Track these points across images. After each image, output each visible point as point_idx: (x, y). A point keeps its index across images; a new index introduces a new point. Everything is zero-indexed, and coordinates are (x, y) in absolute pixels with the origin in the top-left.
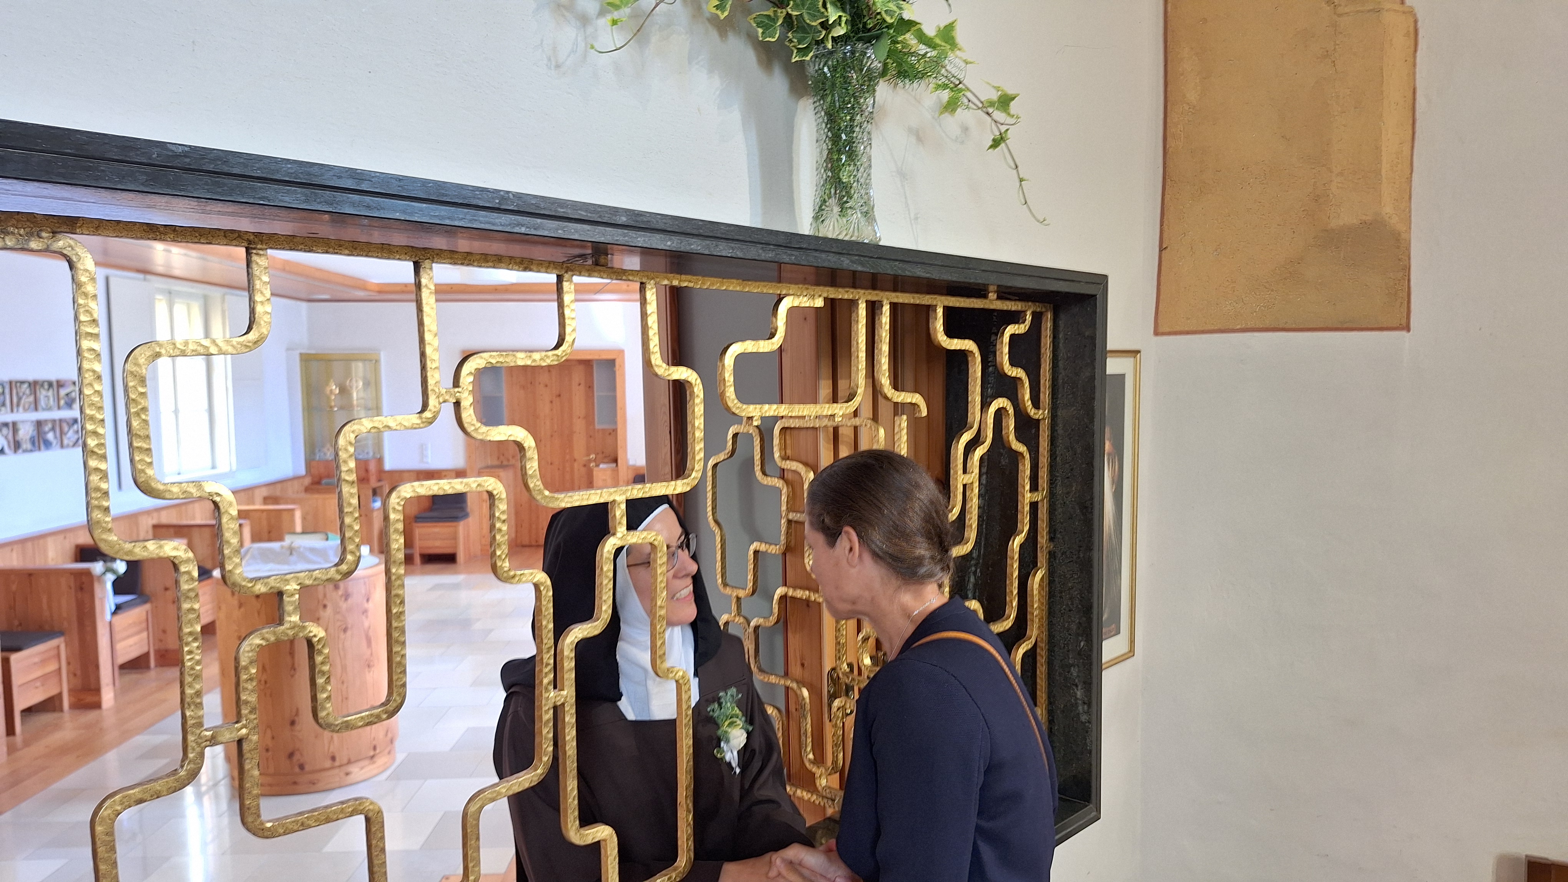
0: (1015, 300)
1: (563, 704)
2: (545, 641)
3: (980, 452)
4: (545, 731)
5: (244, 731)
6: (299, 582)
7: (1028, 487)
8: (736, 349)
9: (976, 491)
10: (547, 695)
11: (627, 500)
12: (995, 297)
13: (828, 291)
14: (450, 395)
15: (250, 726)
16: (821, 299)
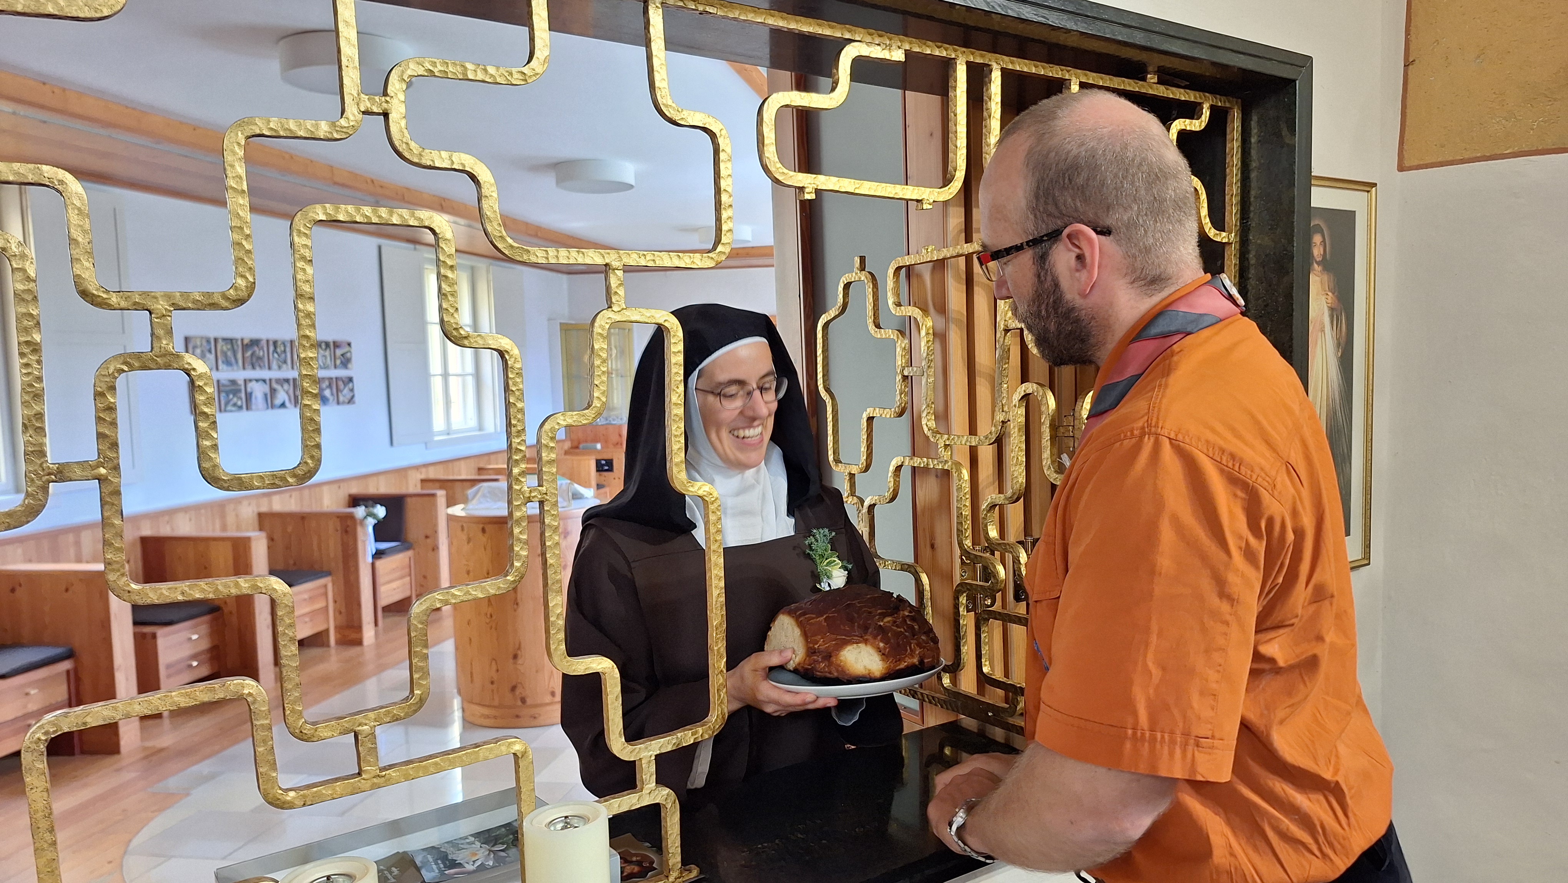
0: (1184, 88)
1: (541, 502)
4: (516, 531)
5: (101, 471)
6: (172, 302)
8: (778, 100)
10: (517, 487)
12: (1156, 80)
13: (910, 43)
14: (374, 104)
15: (109, 465)
16: (901, 52)
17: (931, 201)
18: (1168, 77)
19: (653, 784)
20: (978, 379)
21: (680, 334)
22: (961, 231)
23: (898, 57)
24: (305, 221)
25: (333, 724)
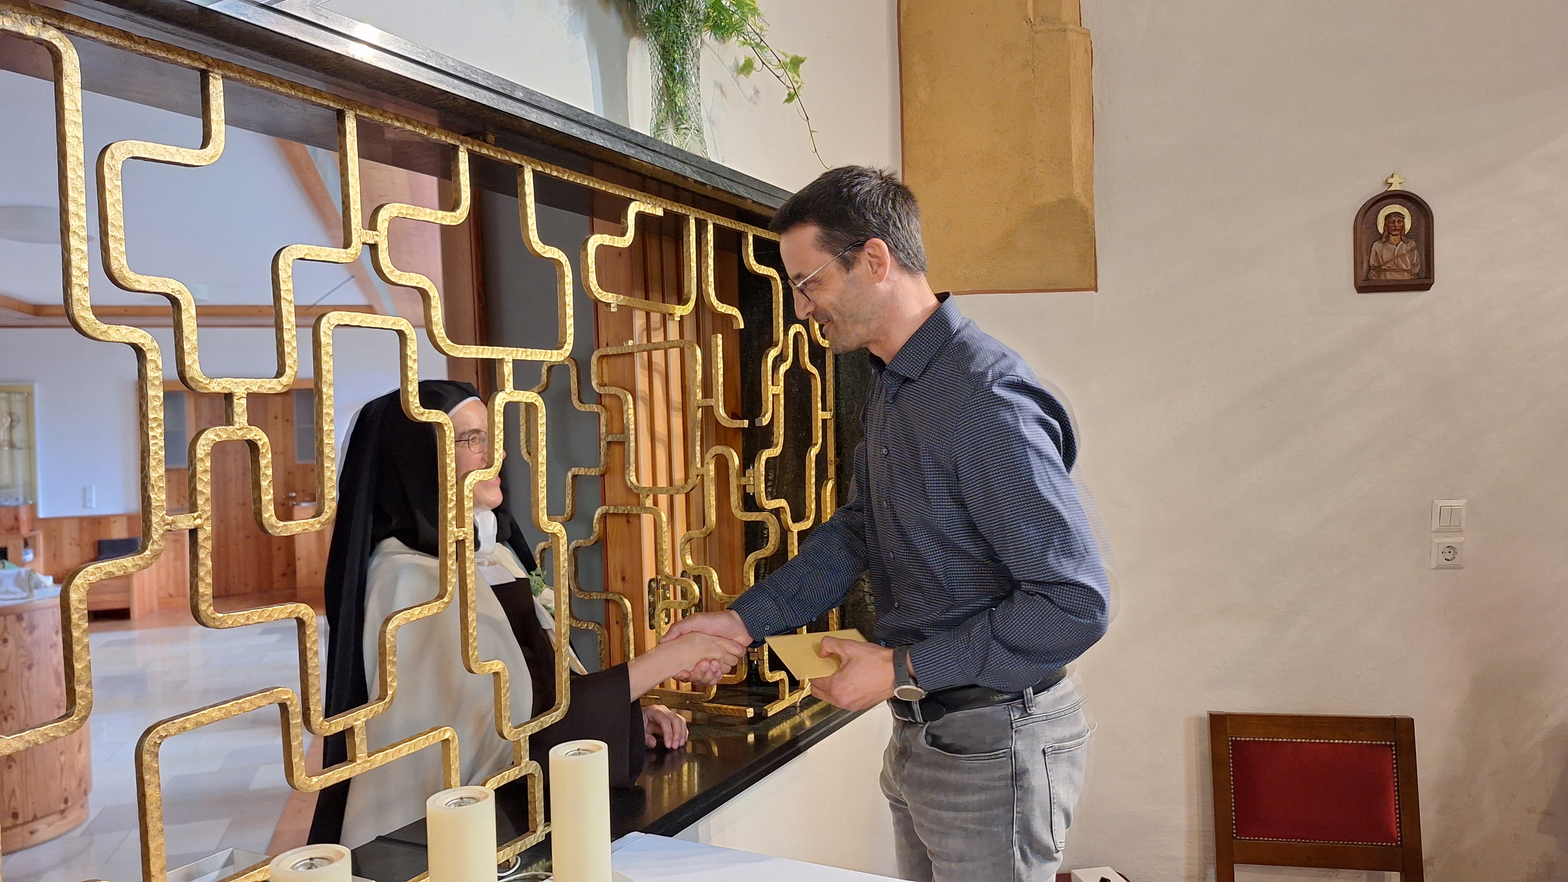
1: (463, 541)
2: (449, 478)
3: (784, 368)
4: (450, 562)
5: (199, 521)
6: (246, 387)
7: (820, 405)
8: (595, 241)
9: (782, 402)
10: (451, 529)
11: (513, 360)
13: (666, 203)
14: (370, 237)
15: (205, 516)
16: (661, 209)
17: (679, 315)
19: (528, 759)
20: (657, 444)
21: (544, 410)
22: (644, 330)
23: (660, 212)
24: (328, 325)
25: (340, 721)
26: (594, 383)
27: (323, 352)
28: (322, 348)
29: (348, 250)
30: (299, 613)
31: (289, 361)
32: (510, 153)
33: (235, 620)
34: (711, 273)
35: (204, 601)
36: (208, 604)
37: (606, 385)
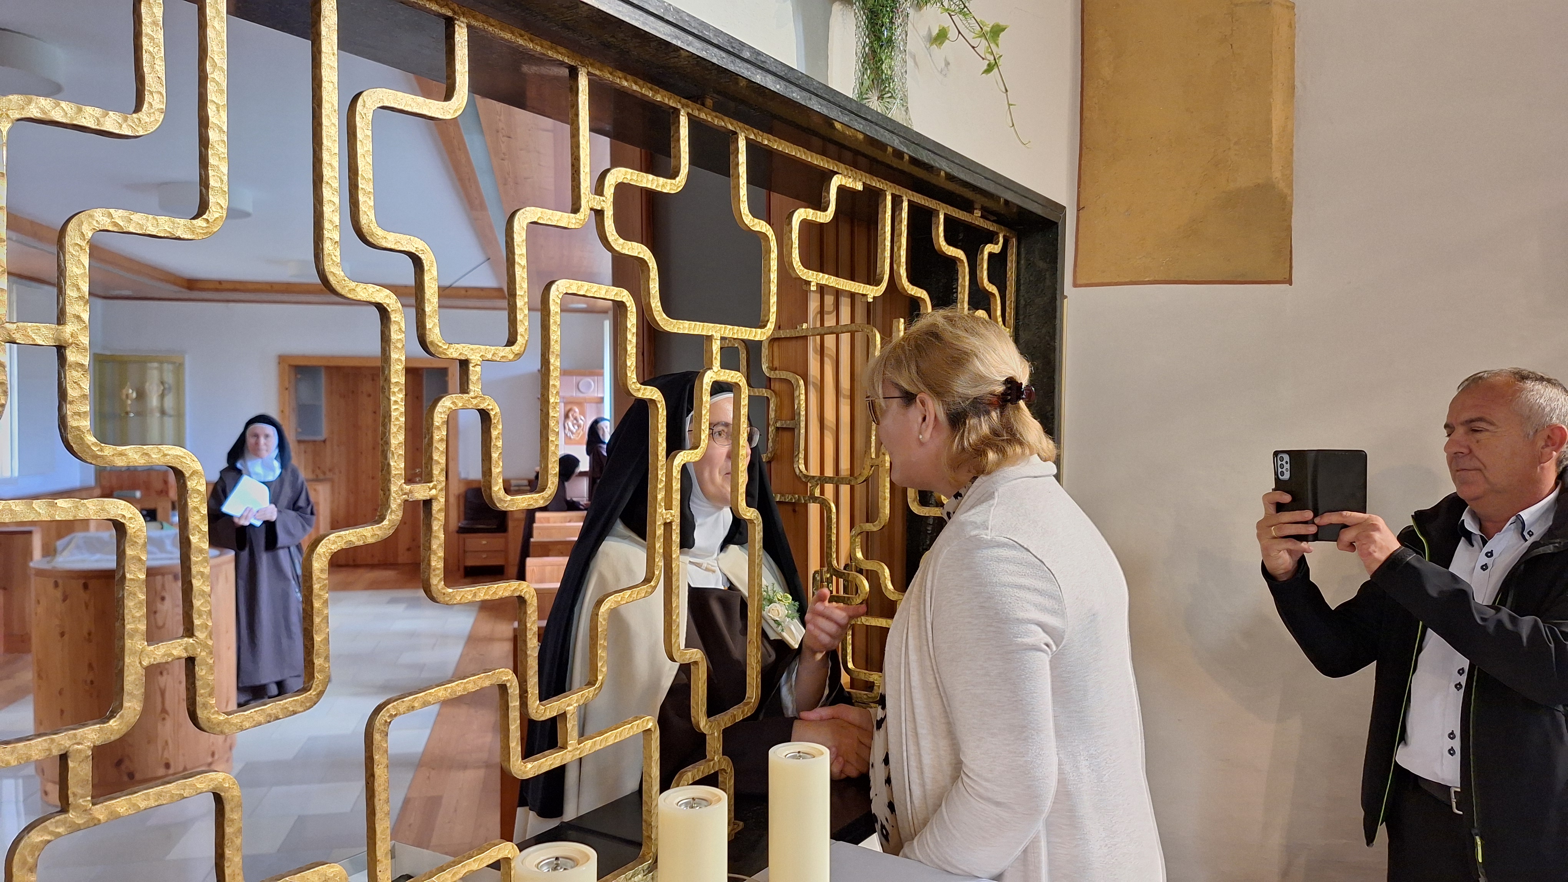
0: (993, 221)
4: (657, 545)
5: (434, 492)
6: (481, 354)
8: (799, 216)
10: (660, 511)
11: (721, 337)
12: (980, 215)
13: (866, 177)
14: (597, 202)
15: (439, 487)
16: (861, 183)
17: (872, 296)
18: (986, 213)
20: (825, 432)
21: (747, 391)
22: (818, 313)
23: (860, 187)
24: (557, 293)
25: (554, 705)
26: (764, 367)
27: (552, 321)
28: (551, 317)
29: (577, 215)
30: (521, 591)
31: (521, 329)
32: (726, 118)
33: (463, 596)
34: (903, 253)
35: (435, 575)
36: (438, 579)
37: (776, 369)
